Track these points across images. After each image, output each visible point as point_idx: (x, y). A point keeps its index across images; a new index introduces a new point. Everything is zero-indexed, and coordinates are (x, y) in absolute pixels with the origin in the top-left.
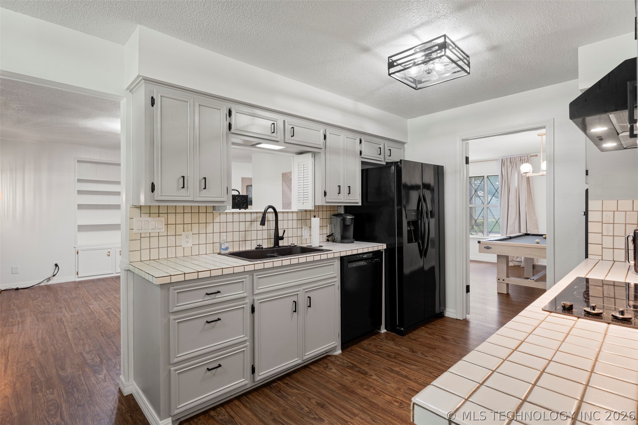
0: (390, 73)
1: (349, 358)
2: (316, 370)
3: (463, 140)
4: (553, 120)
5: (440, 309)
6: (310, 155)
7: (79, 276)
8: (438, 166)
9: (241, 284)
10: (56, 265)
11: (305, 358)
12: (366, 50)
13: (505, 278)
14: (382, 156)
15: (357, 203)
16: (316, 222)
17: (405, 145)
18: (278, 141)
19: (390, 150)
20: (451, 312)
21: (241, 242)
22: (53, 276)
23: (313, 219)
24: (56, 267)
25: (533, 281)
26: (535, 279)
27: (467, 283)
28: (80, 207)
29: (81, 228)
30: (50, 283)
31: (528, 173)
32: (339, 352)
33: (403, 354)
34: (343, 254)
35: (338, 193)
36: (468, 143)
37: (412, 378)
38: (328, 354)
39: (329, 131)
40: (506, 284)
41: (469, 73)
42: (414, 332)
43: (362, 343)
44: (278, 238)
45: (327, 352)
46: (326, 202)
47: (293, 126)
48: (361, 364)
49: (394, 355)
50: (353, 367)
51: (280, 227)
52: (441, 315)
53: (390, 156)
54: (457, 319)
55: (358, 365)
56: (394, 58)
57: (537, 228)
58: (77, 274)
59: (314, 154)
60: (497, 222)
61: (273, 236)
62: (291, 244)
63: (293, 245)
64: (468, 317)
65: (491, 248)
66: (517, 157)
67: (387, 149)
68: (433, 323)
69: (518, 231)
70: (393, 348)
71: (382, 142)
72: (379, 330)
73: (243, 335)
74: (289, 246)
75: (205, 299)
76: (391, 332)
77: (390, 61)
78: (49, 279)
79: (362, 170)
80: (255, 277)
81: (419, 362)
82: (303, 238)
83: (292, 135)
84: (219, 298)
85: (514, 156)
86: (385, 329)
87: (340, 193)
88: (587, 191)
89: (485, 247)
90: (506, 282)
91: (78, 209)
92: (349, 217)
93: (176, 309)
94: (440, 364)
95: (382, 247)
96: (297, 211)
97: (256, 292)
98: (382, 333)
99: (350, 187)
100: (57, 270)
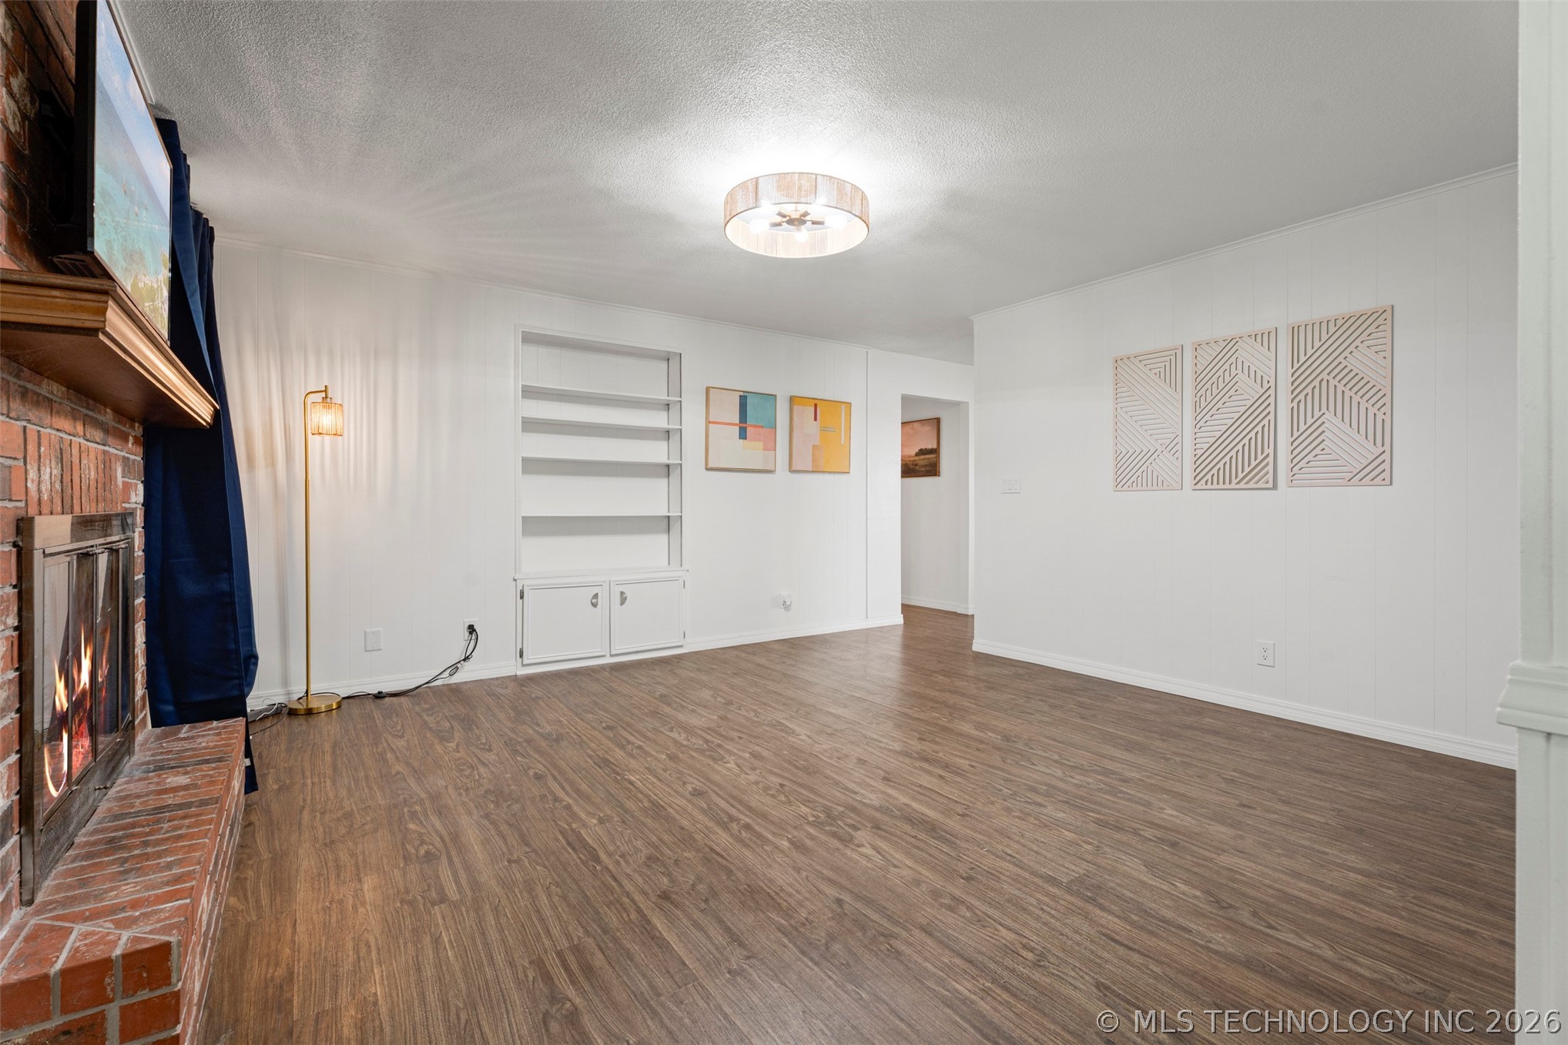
7: (526, 662)
10: (471, 629)
22: (464, 660)
24: (471, 633)
28: (529, 465)
29: (535, 526)
30: (458, 678)
58: (521, 655)
78: (454, 668)
91: (525, 471)
100: (473, 643)
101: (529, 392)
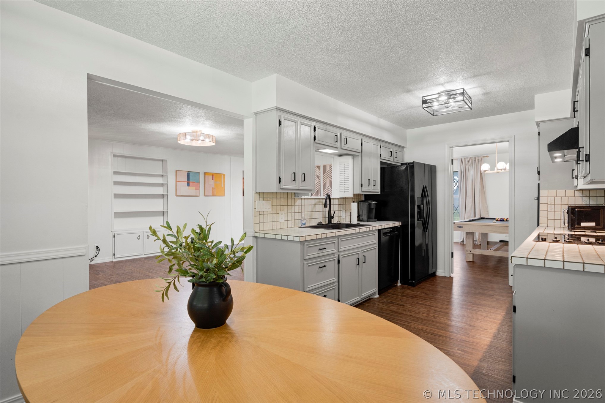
0: (424, 107)
1: (387, 299)
2: (369, 305)
3: (450, 147)
4: (514, 136)
5: (432, 271)
6: (350, 157)
7: (116, 257)
8: (431, 165)
9: (333, 244)
10: (97, 247)
11: (362, 297)
12: (409, 91)
13: (471, 249)
14: (392, 157)
15: (378, 192)
16: (354, 206)
17: (405, 149)
18: (337, 148)
19: (397, 153)
20: (440, 272)
21: (309, 220)
22: (95, 257)
23: (352, 204)
24: (97, 248)
25: (492, 251)
26: (493, 250)
27: (452, 251)
28: (117, 196)
29: (117, 215)
30: (93, 262)
31: (487, 170)
32: (377, 296)
33: (419, 295)
34: (380, 228)
35: (369, 185)
36: (452, 150)
37: (434, 306)
38: (371, 297)
39: (365, 139)
40: (472, 254)
41: (471, 109)
42: (420, 284)
43: (388, 291)
44: (330, 217)
45: (370, 296)
46: (362, 192)
47: (346, 137)
48: (396, 301)
49: (414, 296)
50: (392, 303)
51: (332, 209)
52: (434, 275)
53: (397, 157)
54: (445, 277)
55: (395, 302)
56: (426, 98)
57: (488, 214)
58: (114, 255)
59: (353, 156)
60: (456, 209)
61: (327, 216)
62: (338, 222)
63: (339, 223)
64: (452, 275)
65: (462, 227)
66: (473, 157)
67: (395, 152)
68: (430, 279)
69: (473, 216)
70: (412, 293)
71: (392, 147)
72: (396, 284)
73: (335, 277)
74: (336, 223)
75: (319, 252)
76: (404, 285)
77: (424, 99)
78: (92, 259)
79: (381, 168)
80: (340, 240)
81: (433, 299)
82: (342, 218)
83: (346, 143)
84: (325, 252)
85: (471, 157)
86: (400, 283)
87: (375, 185)
88: (539, 184)
89: (458, 227)
90: (472, 252)
91: (115, 198)
92: (373, 203)
93: (307, 257)
94: (447, 299)
95: (398, 224)
96: (339, 198)
97: (340, 250)
98: (399, 285)
99: (375, 180)
100: (98, 251)
101: (115, 173)
